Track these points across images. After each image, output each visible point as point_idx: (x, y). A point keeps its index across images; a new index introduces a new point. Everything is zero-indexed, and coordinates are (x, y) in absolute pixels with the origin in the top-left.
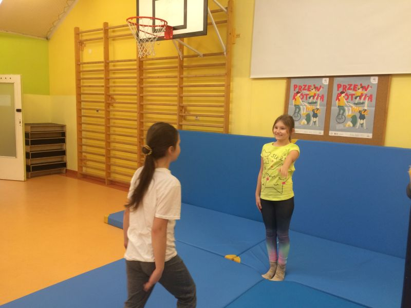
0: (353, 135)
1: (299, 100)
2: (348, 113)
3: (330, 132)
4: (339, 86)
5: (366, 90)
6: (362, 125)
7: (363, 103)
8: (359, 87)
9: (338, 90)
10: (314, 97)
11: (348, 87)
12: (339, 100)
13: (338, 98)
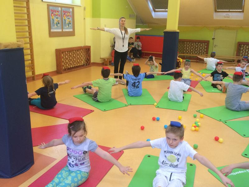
1: (53, 17)
2: (67, 22)
3: (63, 30)
4: (63, 11)
6: (70, 26)
7: (69, 18)
8: (68, 12)
10: (57, 15)
13: (64, 16)
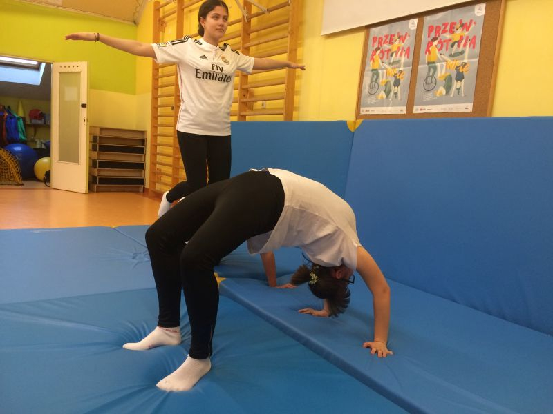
0: (445, 109)
1: (378, 63)
2: (441, 73)
3: (415, 107)
4: (431, 29)
5: (467, 30)
6: (459, 89)
7: (462, 53)
8: (458, 25)
9: (429, 36)
10: (397, 53)
11: (442, 28)
12: (430, 53)
13: (428, 51)
